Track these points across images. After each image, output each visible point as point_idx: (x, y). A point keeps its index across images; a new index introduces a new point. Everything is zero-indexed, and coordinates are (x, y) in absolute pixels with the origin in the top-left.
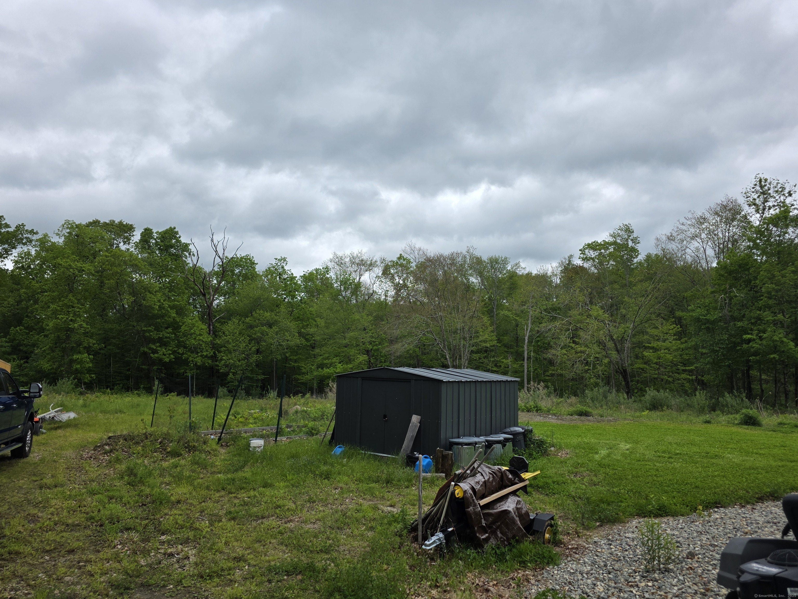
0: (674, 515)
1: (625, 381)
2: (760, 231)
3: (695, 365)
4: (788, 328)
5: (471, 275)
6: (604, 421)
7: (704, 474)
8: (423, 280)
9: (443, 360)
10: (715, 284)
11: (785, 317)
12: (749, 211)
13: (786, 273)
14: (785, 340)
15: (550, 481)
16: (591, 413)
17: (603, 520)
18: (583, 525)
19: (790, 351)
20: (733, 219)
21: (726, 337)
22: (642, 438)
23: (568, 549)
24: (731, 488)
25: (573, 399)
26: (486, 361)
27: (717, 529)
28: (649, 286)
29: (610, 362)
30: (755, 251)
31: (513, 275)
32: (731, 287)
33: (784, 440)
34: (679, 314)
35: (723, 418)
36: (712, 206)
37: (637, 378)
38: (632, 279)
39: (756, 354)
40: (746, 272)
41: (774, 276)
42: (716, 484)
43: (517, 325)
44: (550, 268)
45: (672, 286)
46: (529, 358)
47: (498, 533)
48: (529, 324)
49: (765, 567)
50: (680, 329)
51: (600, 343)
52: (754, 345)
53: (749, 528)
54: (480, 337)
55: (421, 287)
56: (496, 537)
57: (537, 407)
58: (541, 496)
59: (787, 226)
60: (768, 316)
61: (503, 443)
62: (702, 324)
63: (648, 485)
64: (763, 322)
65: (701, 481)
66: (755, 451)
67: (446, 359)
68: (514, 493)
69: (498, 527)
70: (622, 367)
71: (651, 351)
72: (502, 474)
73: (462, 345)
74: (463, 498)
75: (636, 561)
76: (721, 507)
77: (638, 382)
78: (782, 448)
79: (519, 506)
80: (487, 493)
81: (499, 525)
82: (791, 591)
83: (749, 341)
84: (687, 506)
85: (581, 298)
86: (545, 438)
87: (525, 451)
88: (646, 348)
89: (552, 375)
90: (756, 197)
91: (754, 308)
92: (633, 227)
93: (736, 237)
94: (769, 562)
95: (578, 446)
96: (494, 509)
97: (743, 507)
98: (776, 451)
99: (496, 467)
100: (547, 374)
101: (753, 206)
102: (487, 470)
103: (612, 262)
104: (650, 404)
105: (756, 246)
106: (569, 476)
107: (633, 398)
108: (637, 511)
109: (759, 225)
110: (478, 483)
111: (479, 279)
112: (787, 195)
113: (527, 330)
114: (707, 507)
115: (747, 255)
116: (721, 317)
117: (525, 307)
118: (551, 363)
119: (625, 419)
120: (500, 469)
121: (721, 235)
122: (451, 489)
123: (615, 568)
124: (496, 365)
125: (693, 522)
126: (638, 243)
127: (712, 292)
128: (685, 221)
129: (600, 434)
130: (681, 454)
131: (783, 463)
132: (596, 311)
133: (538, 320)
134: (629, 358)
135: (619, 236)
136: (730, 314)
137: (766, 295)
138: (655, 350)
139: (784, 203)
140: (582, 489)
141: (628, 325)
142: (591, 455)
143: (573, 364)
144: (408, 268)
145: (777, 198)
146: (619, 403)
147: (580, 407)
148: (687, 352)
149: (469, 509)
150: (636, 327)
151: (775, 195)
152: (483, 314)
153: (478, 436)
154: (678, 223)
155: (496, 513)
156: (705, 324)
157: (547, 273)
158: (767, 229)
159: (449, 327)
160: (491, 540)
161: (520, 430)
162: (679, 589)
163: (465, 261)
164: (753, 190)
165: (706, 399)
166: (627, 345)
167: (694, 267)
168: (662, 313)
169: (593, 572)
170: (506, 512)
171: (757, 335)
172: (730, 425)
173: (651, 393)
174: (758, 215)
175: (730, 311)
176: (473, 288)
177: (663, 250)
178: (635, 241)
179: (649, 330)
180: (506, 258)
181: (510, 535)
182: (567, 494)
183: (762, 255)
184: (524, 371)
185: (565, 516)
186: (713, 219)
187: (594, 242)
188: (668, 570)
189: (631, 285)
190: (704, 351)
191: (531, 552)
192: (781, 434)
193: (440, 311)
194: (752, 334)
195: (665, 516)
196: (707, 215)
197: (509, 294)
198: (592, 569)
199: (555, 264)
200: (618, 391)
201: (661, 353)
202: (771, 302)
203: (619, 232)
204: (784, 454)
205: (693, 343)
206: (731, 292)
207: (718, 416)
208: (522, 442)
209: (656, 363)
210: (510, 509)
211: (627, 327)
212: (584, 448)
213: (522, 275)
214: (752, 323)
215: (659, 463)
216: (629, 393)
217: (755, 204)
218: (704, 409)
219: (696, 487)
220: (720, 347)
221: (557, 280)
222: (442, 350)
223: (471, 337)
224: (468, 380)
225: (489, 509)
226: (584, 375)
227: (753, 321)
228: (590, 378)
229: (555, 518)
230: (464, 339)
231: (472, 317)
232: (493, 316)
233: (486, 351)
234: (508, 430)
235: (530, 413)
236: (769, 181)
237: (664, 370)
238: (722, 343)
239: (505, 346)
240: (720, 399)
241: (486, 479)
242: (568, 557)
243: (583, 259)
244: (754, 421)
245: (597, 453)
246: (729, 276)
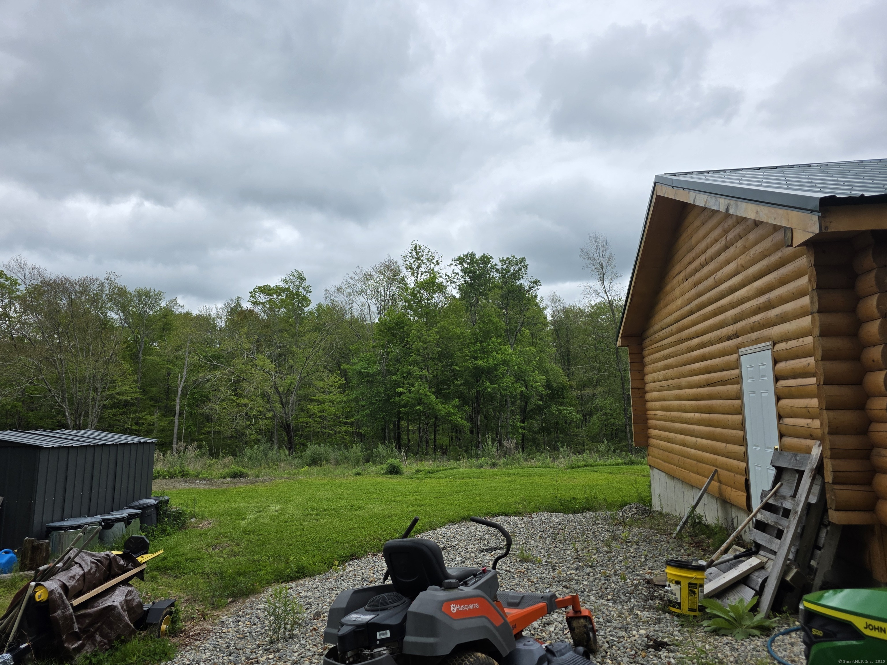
0: (311, 574)
1: (288, 436)
2: (413, 293)
3: (355, 418)
4: (431, 382)
5: (111, 309)
6: (258, 482)
7: (346, 528)
8: (35, 310)
9: (59, 417)
10: (376, 339)
11: (429, 373)
12: (407, 274)
13: (431, 333)
14: (428, 393)
15: (181, 559)
16: (246, 474)
17: (237, 594)
18: (213, 604)
19: (432, 403)
20: (394, 280)
21: (382, 390)
22: (294, 497)
23: (189, 637)
24: (367, 539)
25: (229, 459)
26: (124, 418)
27: (348, 582)
28: (317, 337)
29: (274, 415)
30: (409, 311)
31: (167, 313)
32: (389, 343)
33: (418, 486)
34: (344, 366)
35: (373, 469)
36: (377, 265)
37: (300, 432)
38: (301, 329)
39: (405, 406)
40: (401, 330)
41: (422, 335)
42: (354, 536)
43: (169, 374)
44: (214, 309)
45: (339, 338)
46: (180, 414)
47: (97, 636)
48: (185, 373)
49: (362, 617)
50: (345, 382)
51: (264, 395)
52: (404, 398)
53: (375, 576)
54: (117, 388)
55: (31, 318)
56: (94, 642)
57: (183, 471)
58: (167, 580)
59: (434, 292)
60: (416, 371)
61: (127, 521)
62: (363, 377)
63: (291, 547)
64: (413, 376)
65: (342, 536)
66: (393, 499)
67: (65, 416)
68: (125, 582)
69: (97, 630)
70: (286, 421)
71: (316, 404)
72: (111, 560)
73: (91, 398)
74: (47, 601)
75: (262, 634)
76: (356, 559)
77: (301, 436)
78: (415, 494)
79: (128, 598)
80: (85, 589)
81: (99, 626)
82: (380, 635)
83: (401, 393)
84: (325, 563)
85: (247, 346)
86: (185, 508)
87: (156, 527)
88: (312, 400)
89: (209, 433)
90: (412, 261)
91: (405, 363)
92: (305, 275)
93: (395, 296)
94: (366, 610)
95: (225, 513)
96: (94, 607)
97: (375, 555)
98: (410, 497)
99: (103, 554)
100: (202, 431)
101: (410, 270)
102: (89, 559)
103: (283, 309)
104: (310, 460)
105: (410, 307)
106: (207, 550)
107: (294, 454)
108: (275, 578)
109: (414, 288)
110: (73, 577)
111: (122, 314)
112: (436, 263)
113: (181, 380)
114: (343, 561)
115: (403, 314)
116: (379, 371)
117: (180, 353)
118: (208, 418)
119: (282, 477)
120: (108, 555)
121: (383, 293)
122: (30, 591)
123: (238, 648)
124: (137, 423)
125: (327, 579)
126: (310, 292)
127: (373, 347)
128: (354, 276)
129: (251, 497)
130: (328, 510)
131: (414, 508)
132: (262, 360)
133: (195, 369)
134: (294, 411)
135: (291, 282)
136: (387, 368)
137: (415, 352)
138: (320, 402)
139: (433, 270)
140: (219, 563)
141: (294, 377)
142: (237, 522)
143: (233, 420)
144: (13, 291)
145: (428, 264)
146: (280, 460)
147: (235, 468)
148: (348, 404)
149: (56, 614)
150: (303, 379)
151: (427, 262)
152: (124, 359)
153: (93, 516)
154: (347, 276)
155: (96, 612)
156: (366, 377)
157: (210, 315)
158: (419, 292)
159: (73, 374)
160: (86, 648)
161: (152, 501)
162: (298, 655)
163: (102, 290)
164: (410, 255)
165: (362, 451)
166: (293, 398)
167: (360, 321)
168: (328, 365)
169: (214, 657)
170: (111, 608)
171: (407, 388)
172: (377, 475)
173: (312, 448)
174: (413, 279)
175: (387, 366)
176: (112, 325)
177: (333, 302)
178: (306, 289)
179: (315, 382)
180: (160, 293)
181: (113, 636)
182: (201, 571)
183: (415, 315)
184: (173, 430)
185: (193, 598)
186: (377, 277)
187: (267, 286)
188: (292, 637)
189: (300, 335)
190: (363, 403)
191: (139, 651)
192: (417, 481)
193: (60, 353)
194: (403, 387)
195: (302, 578)
196: (373, 273)
197: (161, 337)
198: (212, 655)
199: (220, 305)
200: (280, 447)
201: (325, 406)
202: (419, 358)
203: (291, 277)
204: (416, 499)
205: (354, 396)
206: (388, 347)
207: (369, 467)
208: (154, 516)
209: (319, 417)
210: (115, 604)
211: (294, 379)
212: (230, 515)
213: (180, 314)
214: (404, 377)
215: (306, 521)
216: (291, 449)
217: (411, 268)
218: (358, 461)
219: (337, 542)
220: (376, 400)
221: (222, 324)
222: (59, 405)
223: (105, 388)
224: (83, 444)
225: (86, 608)
226: (245, 431)
227: (405, 375)
228: (251, 434)
229: (176, 603)
230: (95, 390)
231: (107, 363)
232: (137, 362)
233: (125, 405)
234: (136, 503)
235: (173, 480)
236: (422, 248)
237: (327, 423)
238: (379, 396)
239: (152, 399)
240: (375, 450)
241: (86, 570)
242: (187, 646)
243: (253, 303)
244: (397, 469)
245: (244, 519)
246: (387, 333)
